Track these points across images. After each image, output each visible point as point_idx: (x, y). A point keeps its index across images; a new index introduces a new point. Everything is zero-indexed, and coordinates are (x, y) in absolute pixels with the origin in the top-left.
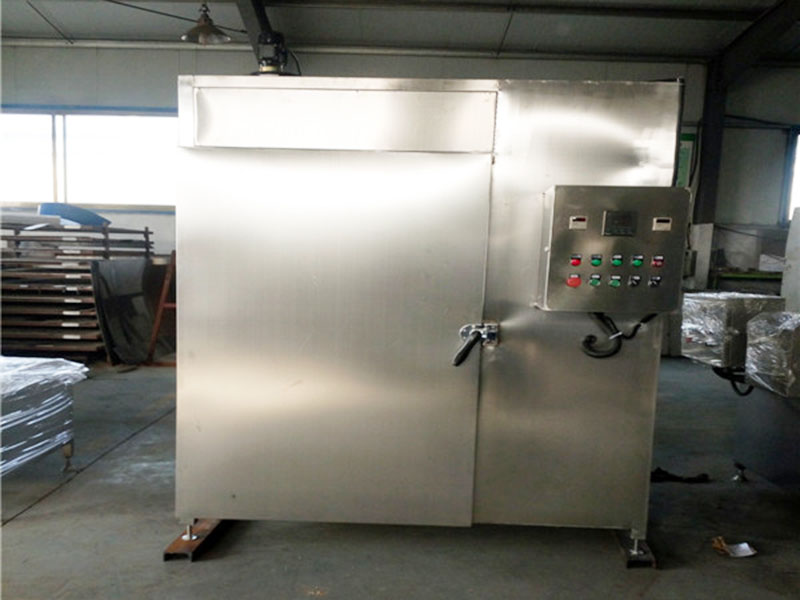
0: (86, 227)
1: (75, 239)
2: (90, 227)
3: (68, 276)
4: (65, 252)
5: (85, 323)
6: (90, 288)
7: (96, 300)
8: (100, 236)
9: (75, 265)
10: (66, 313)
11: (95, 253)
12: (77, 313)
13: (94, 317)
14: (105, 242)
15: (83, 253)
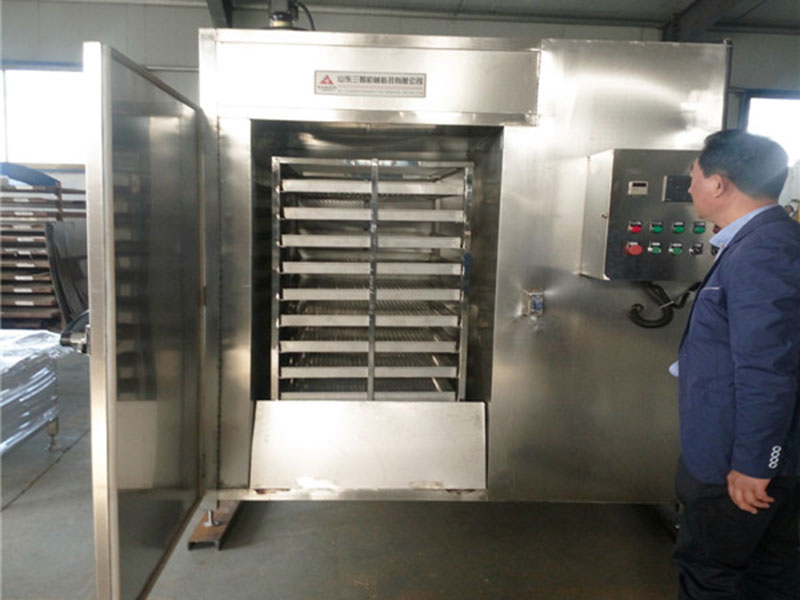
0: (39, 188)
1: (27, 201)
2: (44, 188)
3: (20, 239)
4: (17, 214)
5: (38, 288)
6: (43, 251)
7: (51, 264)
8: (53, 197)
9: (27, 228)
10: (18, 278)
11: (49, 215)
12: (30, 278)
13: (49, 282)
14: (59, 204)
15: (36, 215)
